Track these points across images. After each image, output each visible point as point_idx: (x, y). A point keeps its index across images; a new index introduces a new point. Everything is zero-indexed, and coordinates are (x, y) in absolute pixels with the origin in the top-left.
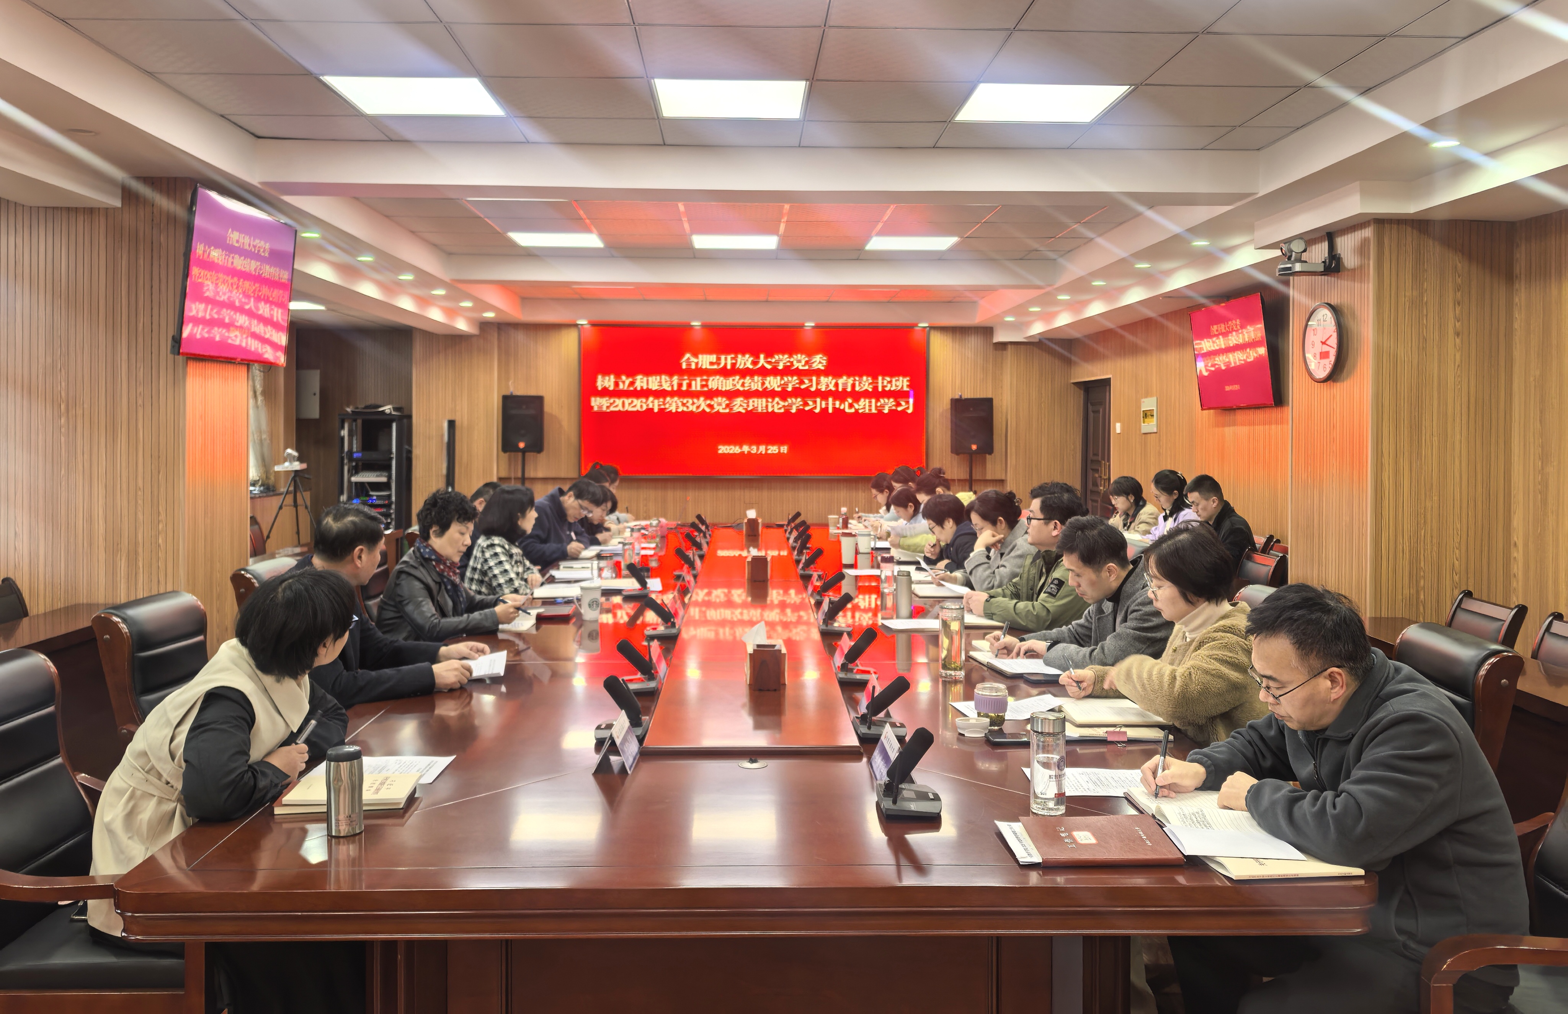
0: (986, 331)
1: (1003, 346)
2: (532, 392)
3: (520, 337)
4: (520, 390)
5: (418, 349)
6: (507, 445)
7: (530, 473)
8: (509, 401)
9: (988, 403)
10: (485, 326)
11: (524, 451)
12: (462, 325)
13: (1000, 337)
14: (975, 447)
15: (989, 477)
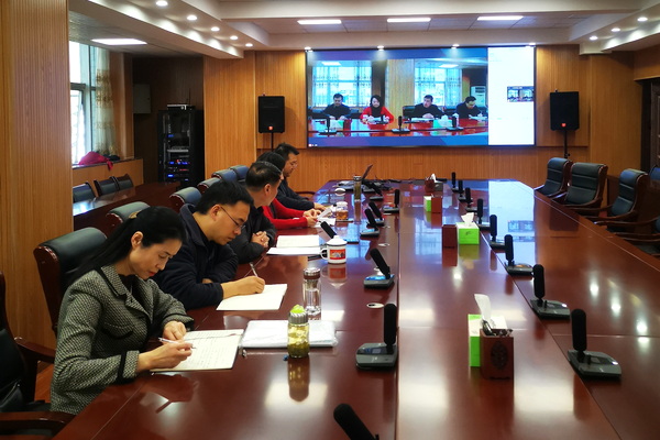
0: (575, 47)
1: (587, 56)
2: (277, 94)
3: (270, 58)
4: (270, 93)
6: (262, 128)
8: (263, 101)
9: (578, 93)
10: (246, 52)
11: (272, 132)
12: (232, 52)
13: (586, 51)
14: (564, 125)
15: (577, 145)
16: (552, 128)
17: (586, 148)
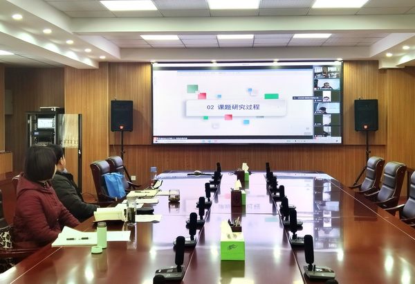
0: (374, 63)
1: (385, 70)
2: (127, 99)
3: (121, 70)
4: (120, 97)
5: (67, 76)
6: (114, 127)
7: (126, 142)
8: (115, 105)
9: (377, 100)
10: (102, 64)
11: (122, 131)
12: (89, 62)
13: (384, 65)
14: (366, 127)
15: (377, 144)
16: (356, 130)
17: (384, 146)
